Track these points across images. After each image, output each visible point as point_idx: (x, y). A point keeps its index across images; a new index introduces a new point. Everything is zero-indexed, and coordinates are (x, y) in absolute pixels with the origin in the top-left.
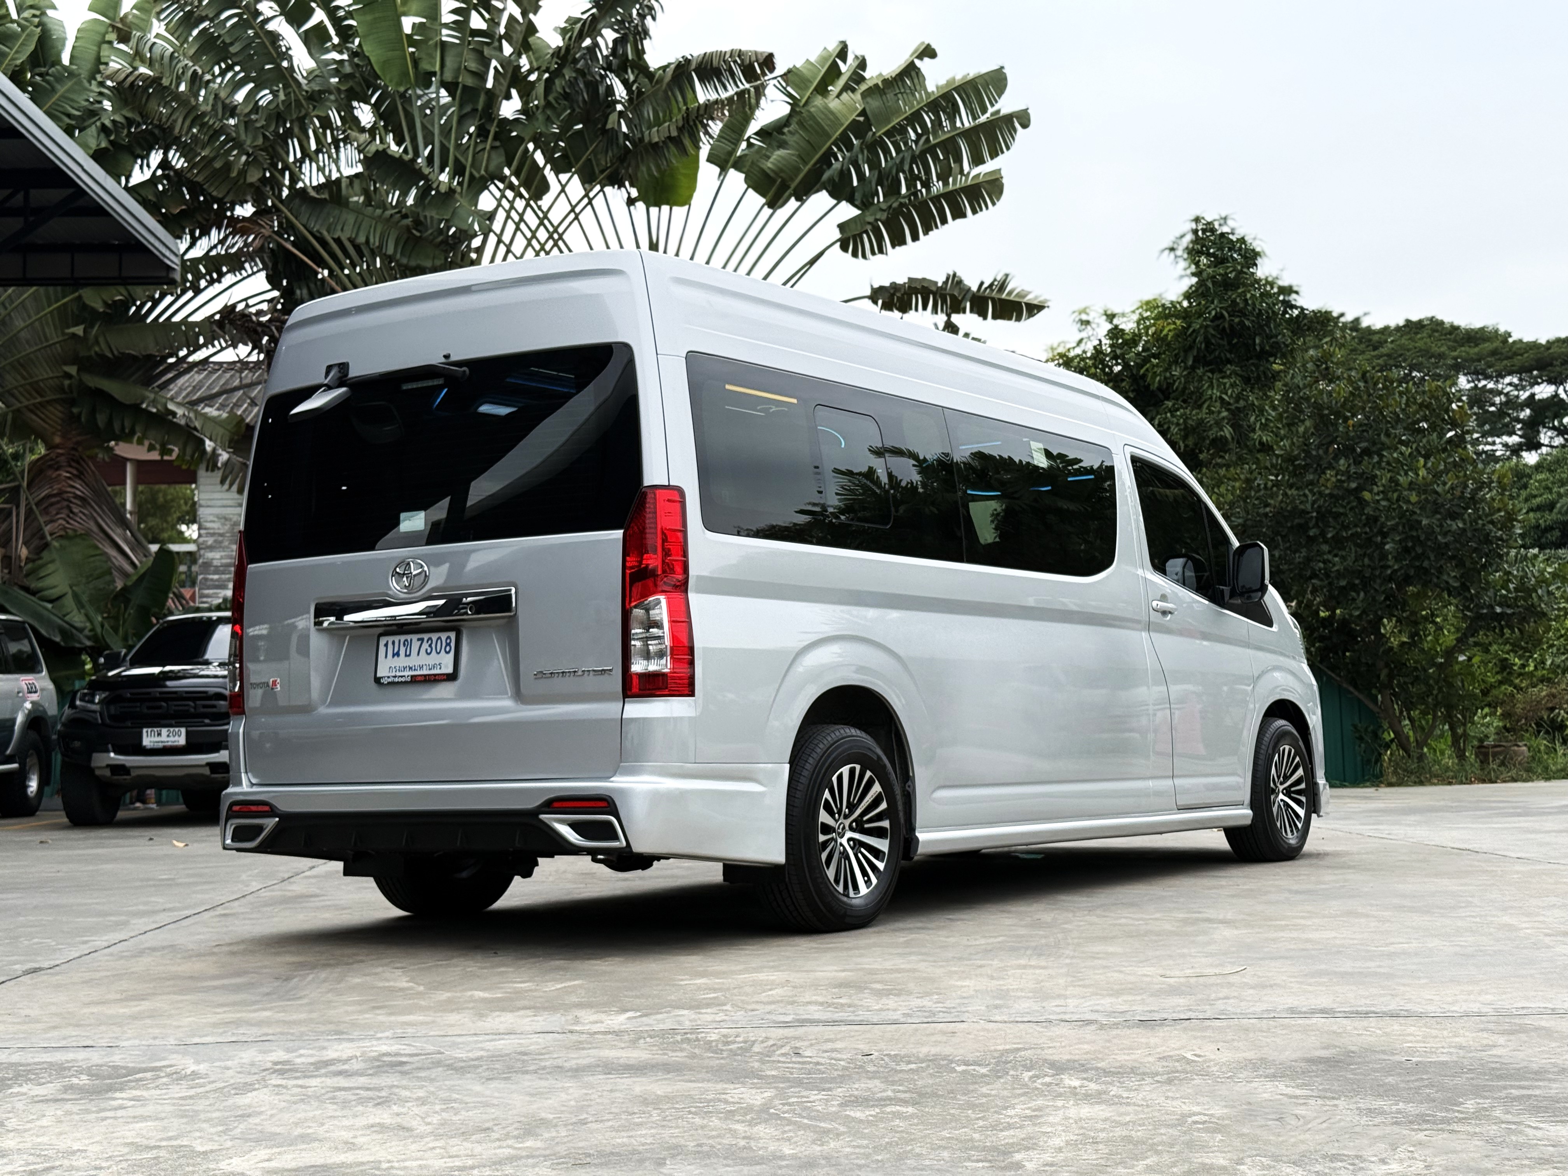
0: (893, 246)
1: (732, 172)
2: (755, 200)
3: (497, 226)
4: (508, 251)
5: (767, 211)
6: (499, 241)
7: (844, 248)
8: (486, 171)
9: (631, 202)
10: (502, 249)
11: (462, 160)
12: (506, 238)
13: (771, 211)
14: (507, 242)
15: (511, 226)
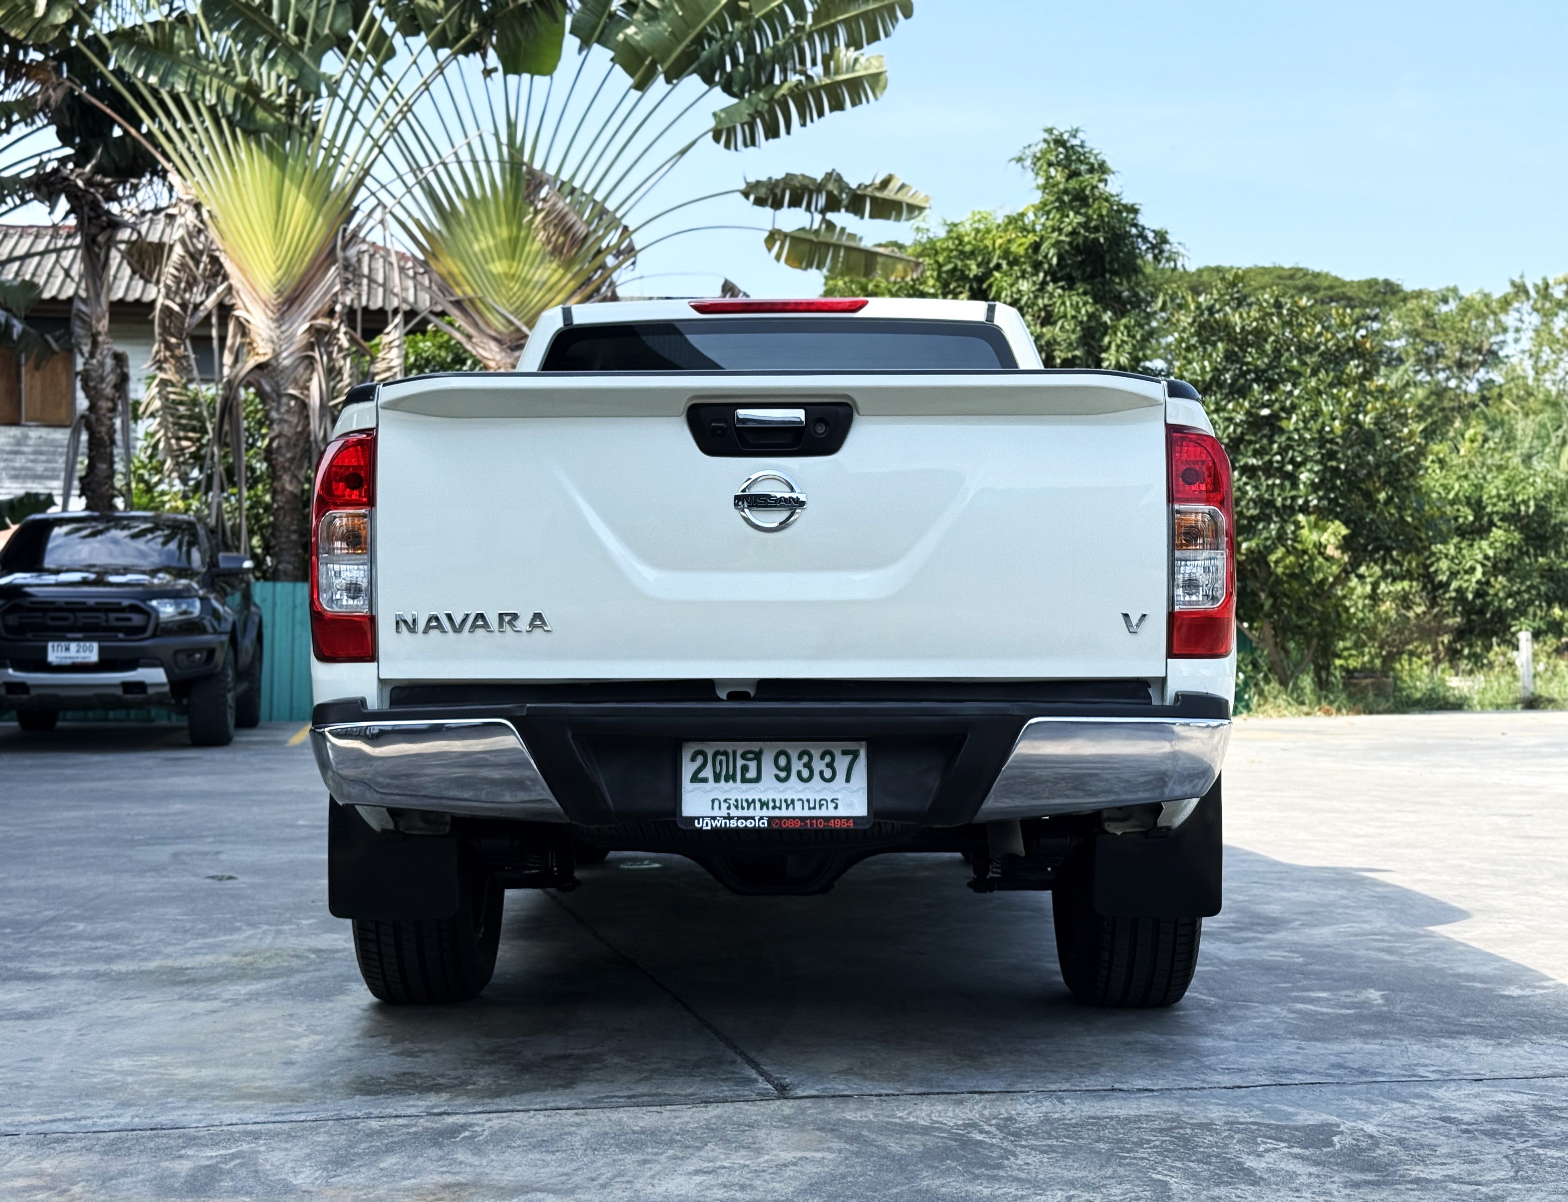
0: (767, 138)
1: (596, 47)
2: (622, 79)
3: (343, 92)
4: (355, 119)
5: (635, 94)
6: (346, 107)
7: (717, 139)
8: (331, 28)
9: (488, 73)
10: (349, 115)
11: (304, 14)
12: (353, 104)
13: (639, 93)
14: (354, 108)
15: (358, 94)
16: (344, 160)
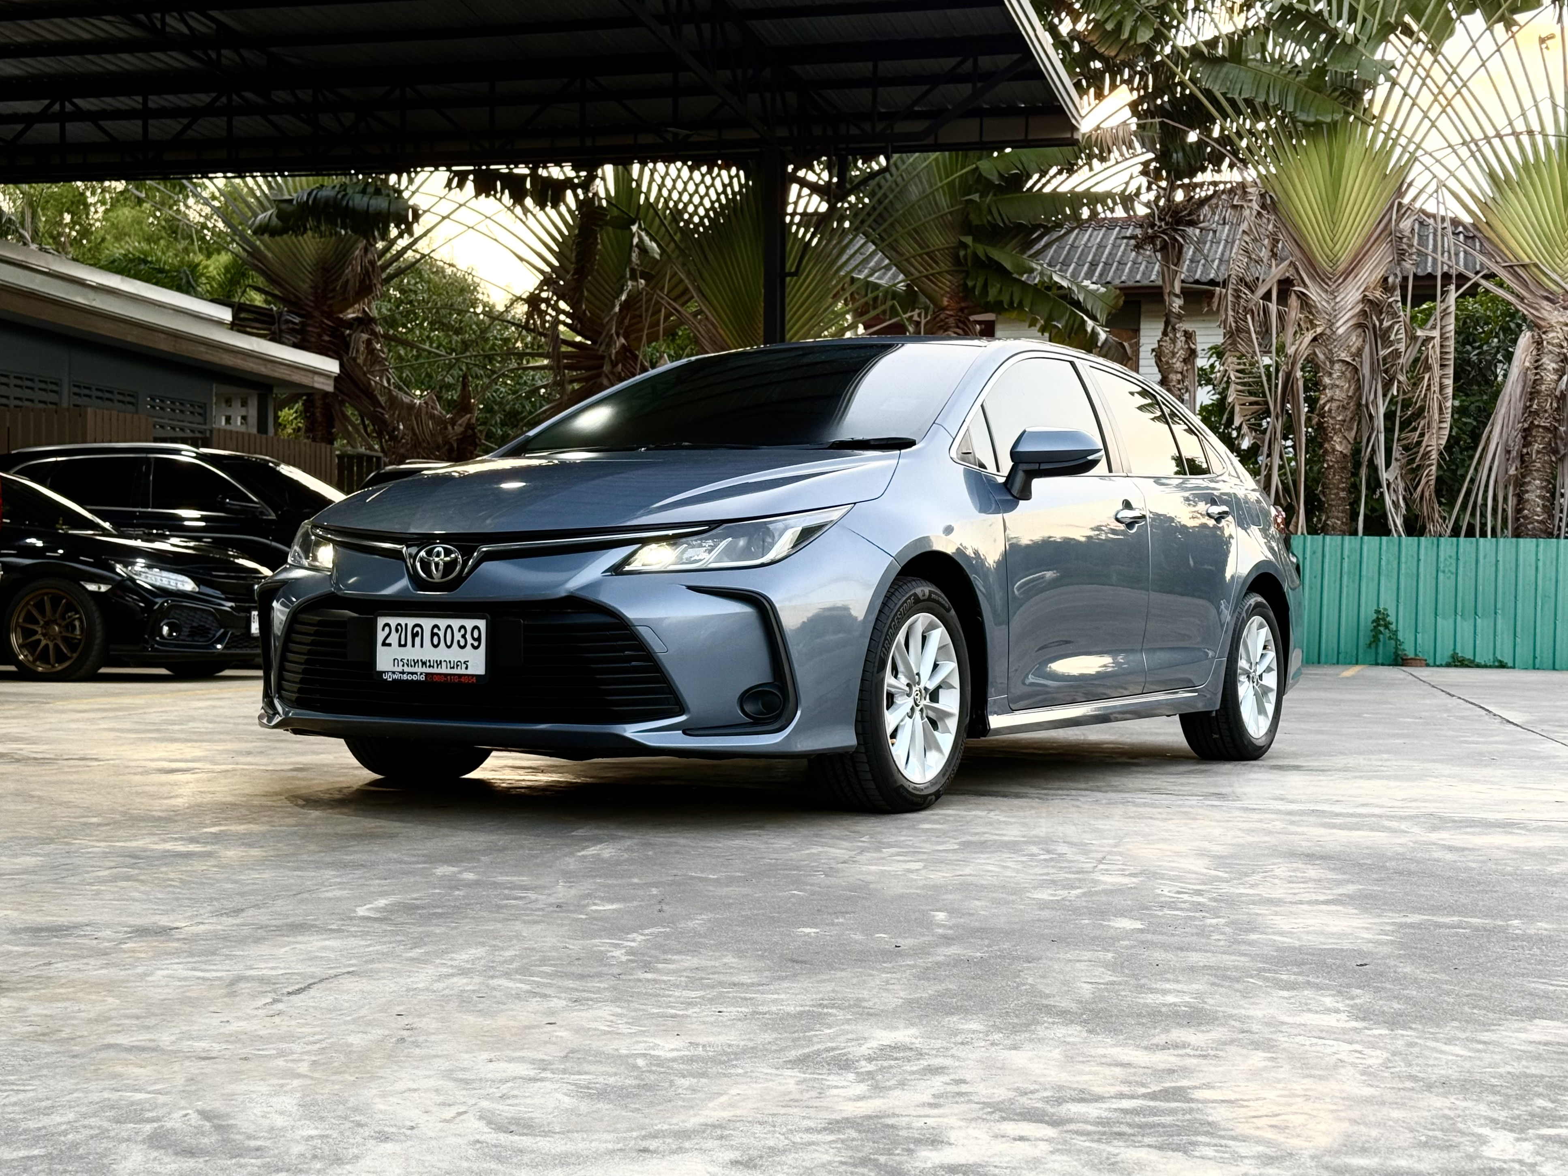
3: (1403, 80)
4: (1414, 105)
6: (1405, 95)
10: (1408, 102)
14: (1413, 95)
16: (1403, 141)
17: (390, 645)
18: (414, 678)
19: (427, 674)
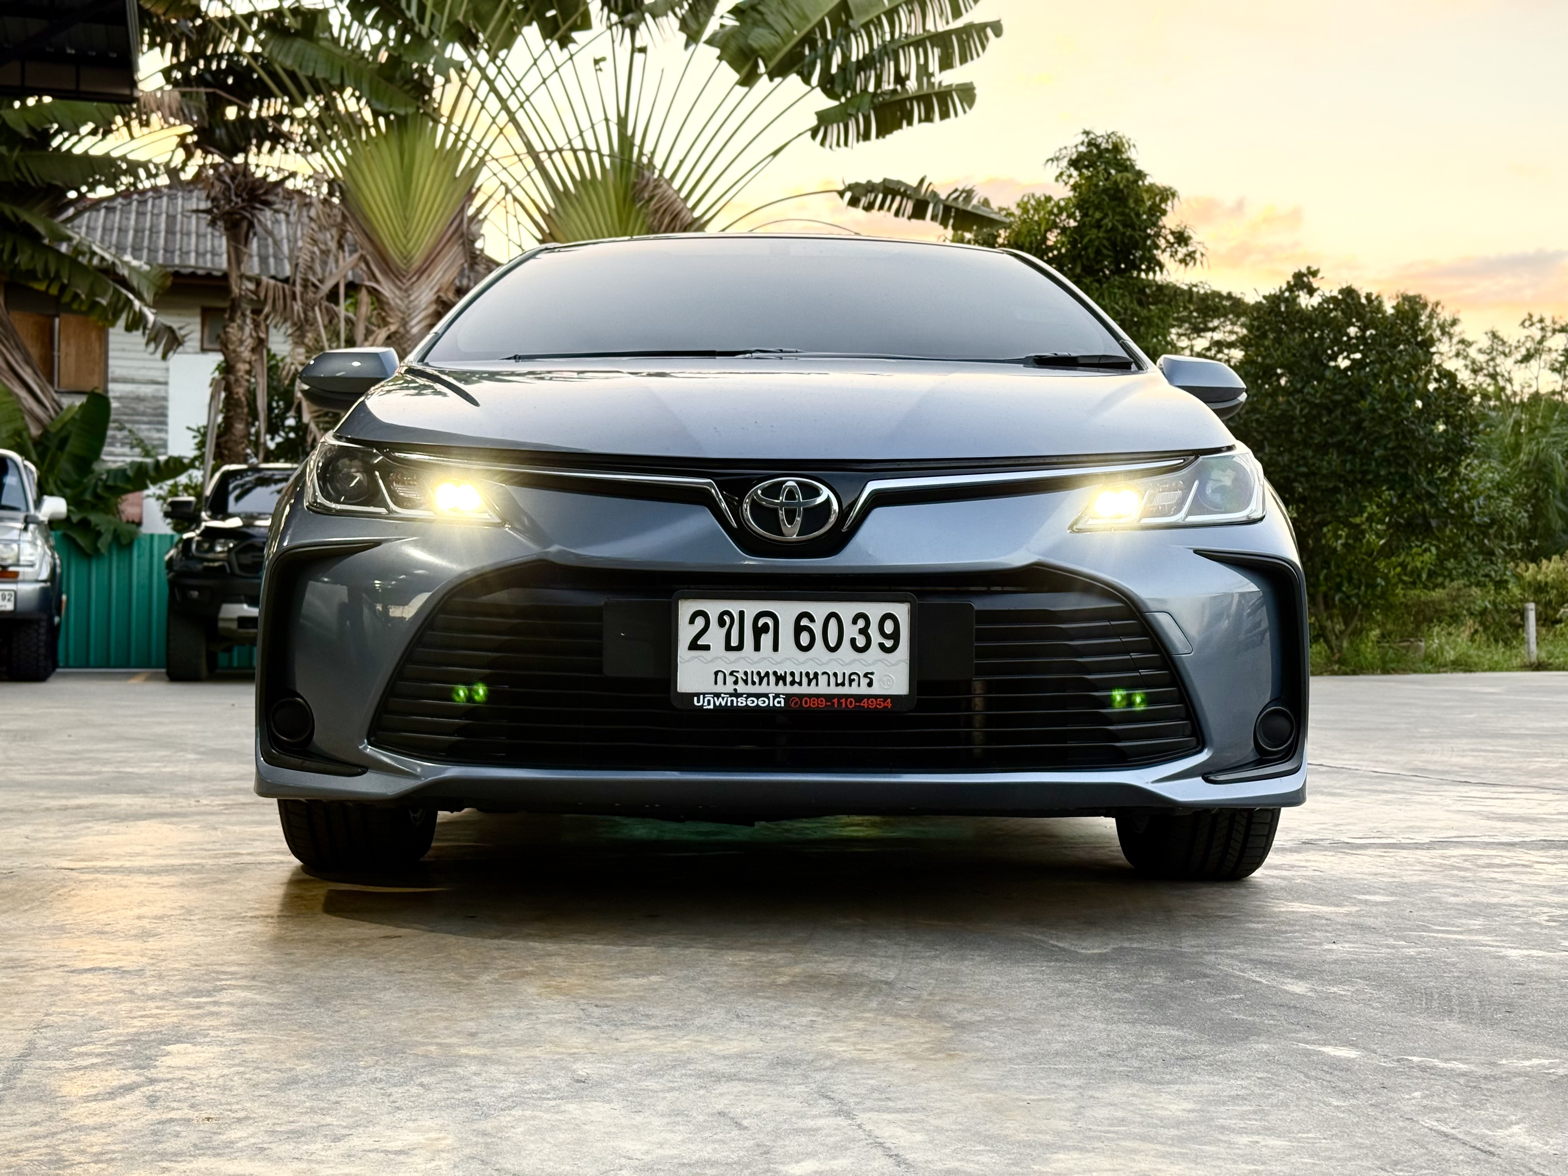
1: (703, 46)
2: (728, 76)
5: (741, 89)
13: (745, 89)
16: (472, 145)
17: (707, 648)
18: (761, 703)
19: (788, 697)
